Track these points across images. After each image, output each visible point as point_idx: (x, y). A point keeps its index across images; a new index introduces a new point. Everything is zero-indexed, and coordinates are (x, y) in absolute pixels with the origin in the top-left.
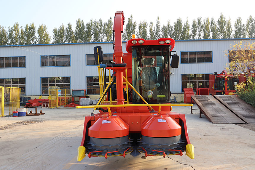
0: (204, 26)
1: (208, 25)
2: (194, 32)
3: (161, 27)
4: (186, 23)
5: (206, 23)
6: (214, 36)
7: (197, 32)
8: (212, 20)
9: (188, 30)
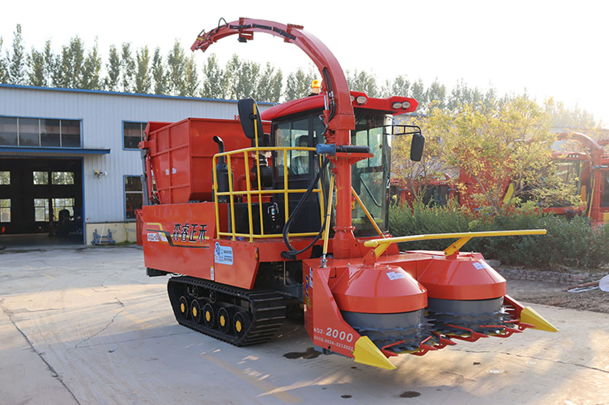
0: (136, 63)
1: (146, 62)
2: (114, 75)
3: (27, 52)
4: (93, 51)
5: (140, 58)
6: (159, 90)
7: (120, 76)
8: (157, 53)
9: (99, 68)
